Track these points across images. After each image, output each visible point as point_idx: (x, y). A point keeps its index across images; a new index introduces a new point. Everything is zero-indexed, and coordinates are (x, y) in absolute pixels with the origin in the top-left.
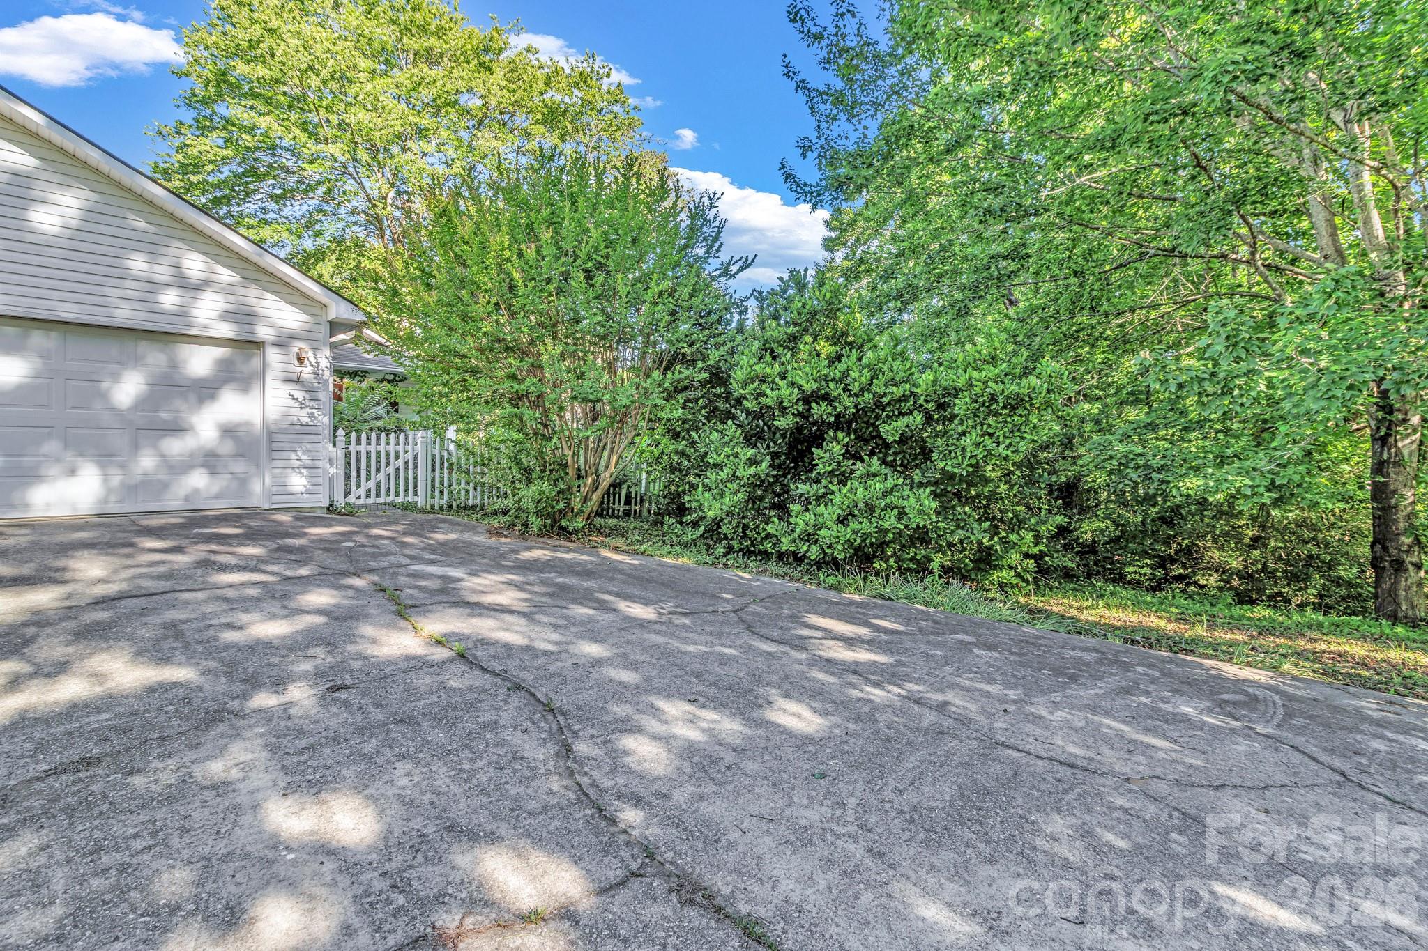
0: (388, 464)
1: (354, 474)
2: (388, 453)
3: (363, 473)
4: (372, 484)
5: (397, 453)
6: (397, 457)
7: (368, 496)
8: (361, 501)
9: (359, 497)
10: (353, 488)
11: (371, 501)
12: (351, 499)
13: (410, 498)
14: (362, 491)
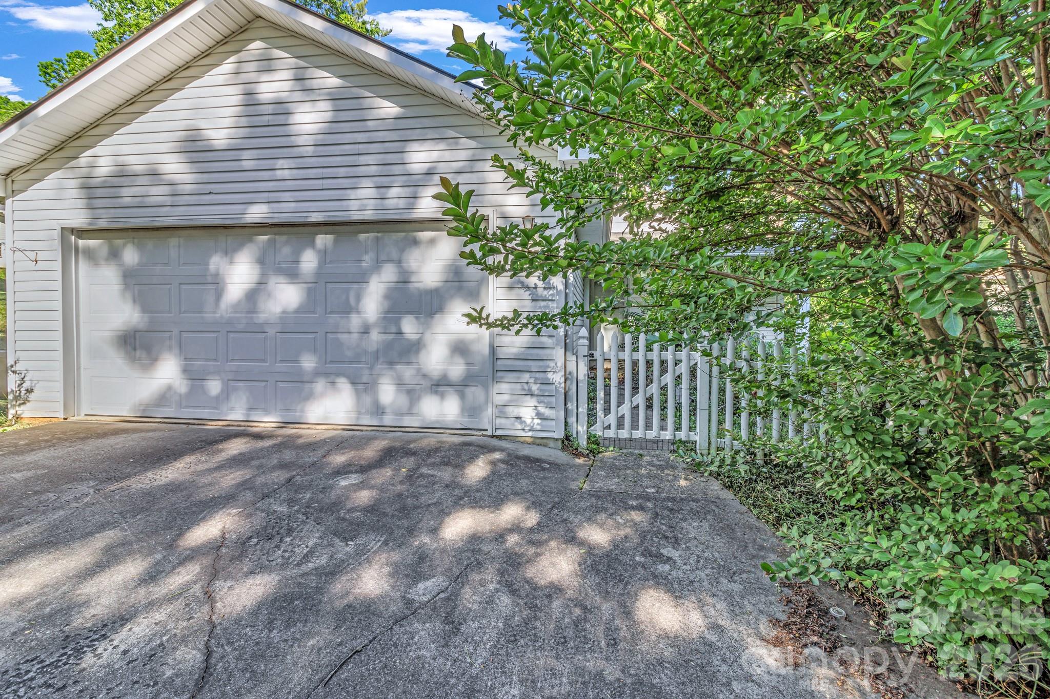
0: (649, 380)
1: (601, 394)
2: (649, 363)
3: (614, 392)
4: (625, 409)
5: (663, 363)
6: (664, 371)
7: (620, 424)
8: (611, 433)
9: (609, 427)
10: (600, 414)
11: (624, 434)
12: (598, 430)
13: (682, 435)
14: (612, 419)
